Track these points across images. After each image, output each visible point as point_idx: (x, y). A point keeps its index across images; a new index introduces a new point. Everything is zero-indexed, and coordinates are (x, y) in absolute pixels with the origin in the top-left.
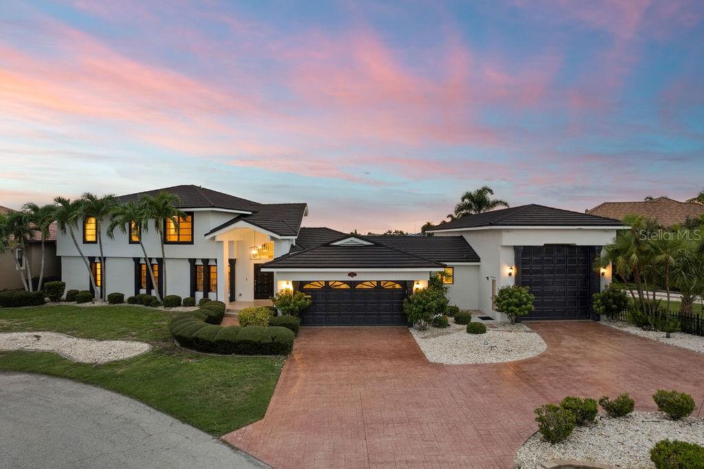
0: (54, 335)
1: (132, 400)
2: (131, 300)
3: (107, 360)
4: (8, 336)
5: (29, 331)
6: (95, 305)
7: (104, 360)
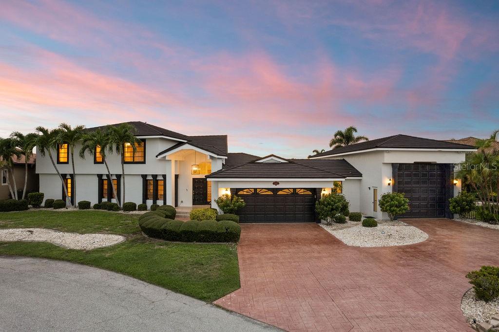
0: (44, 230)
1: (125, 276)
2: (96, 207)
3: (93, 248)
4: (6, 231)
5: (22, 228)
6: (68, 210)
7: (90, 247)
